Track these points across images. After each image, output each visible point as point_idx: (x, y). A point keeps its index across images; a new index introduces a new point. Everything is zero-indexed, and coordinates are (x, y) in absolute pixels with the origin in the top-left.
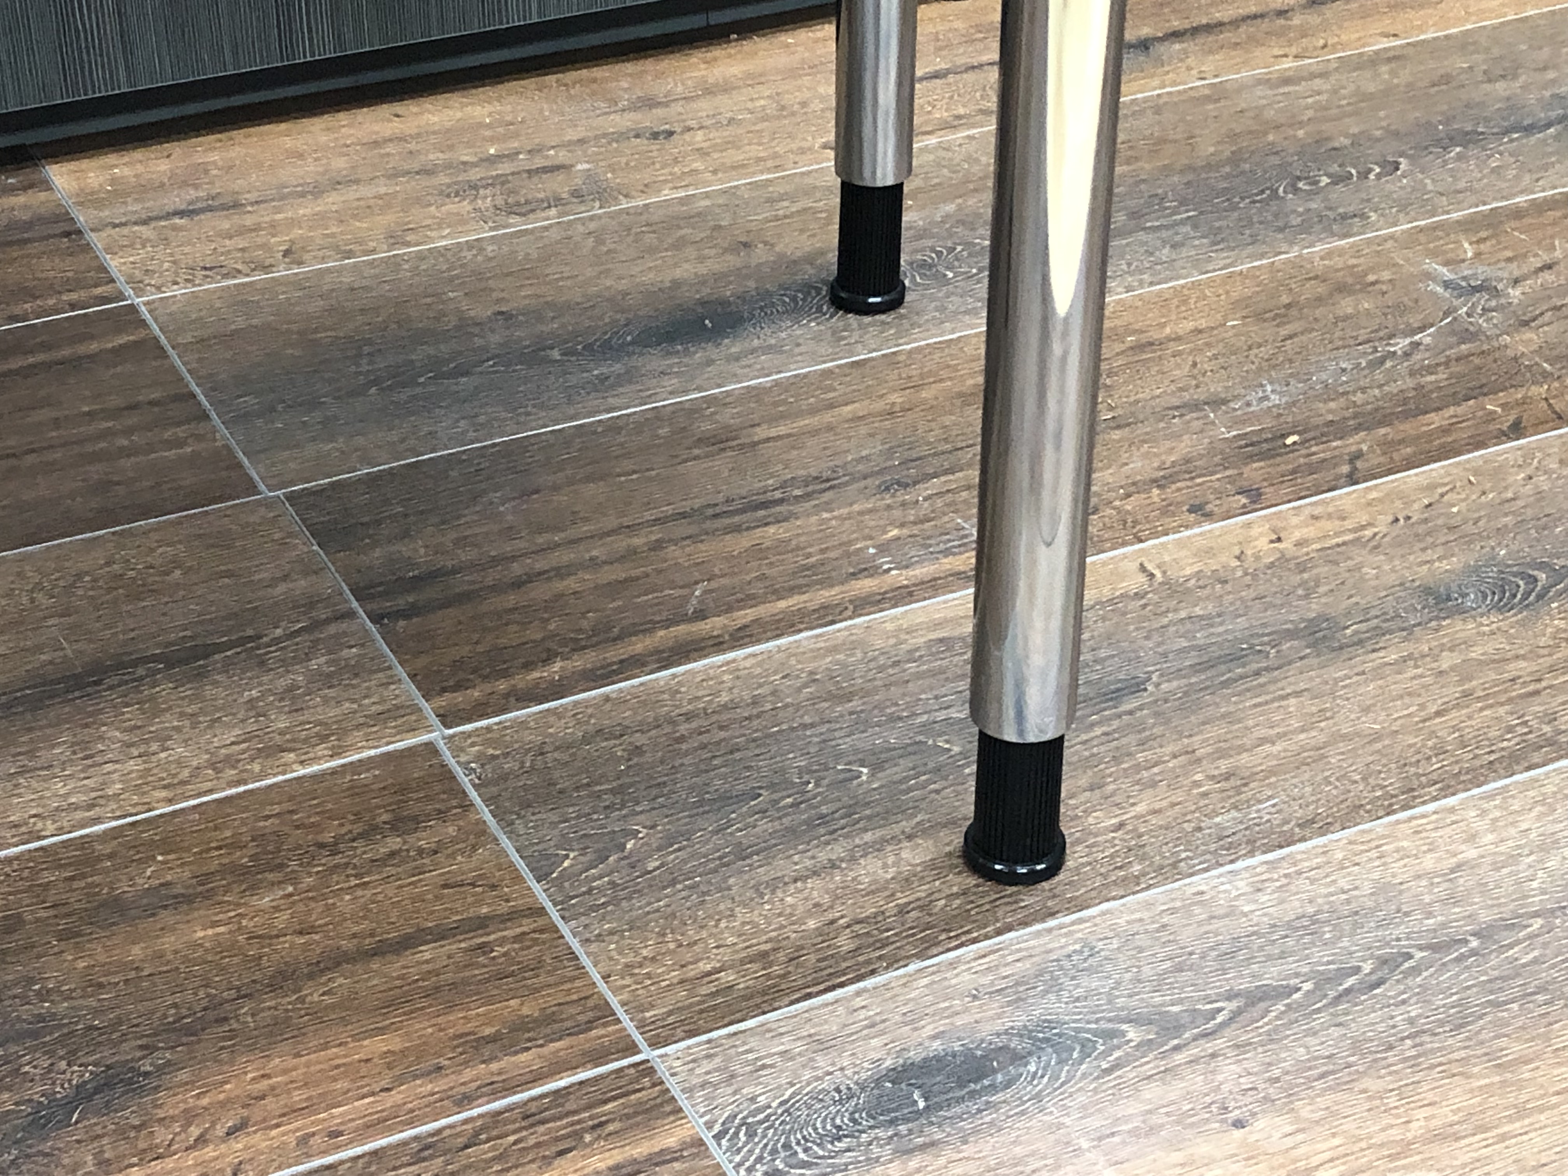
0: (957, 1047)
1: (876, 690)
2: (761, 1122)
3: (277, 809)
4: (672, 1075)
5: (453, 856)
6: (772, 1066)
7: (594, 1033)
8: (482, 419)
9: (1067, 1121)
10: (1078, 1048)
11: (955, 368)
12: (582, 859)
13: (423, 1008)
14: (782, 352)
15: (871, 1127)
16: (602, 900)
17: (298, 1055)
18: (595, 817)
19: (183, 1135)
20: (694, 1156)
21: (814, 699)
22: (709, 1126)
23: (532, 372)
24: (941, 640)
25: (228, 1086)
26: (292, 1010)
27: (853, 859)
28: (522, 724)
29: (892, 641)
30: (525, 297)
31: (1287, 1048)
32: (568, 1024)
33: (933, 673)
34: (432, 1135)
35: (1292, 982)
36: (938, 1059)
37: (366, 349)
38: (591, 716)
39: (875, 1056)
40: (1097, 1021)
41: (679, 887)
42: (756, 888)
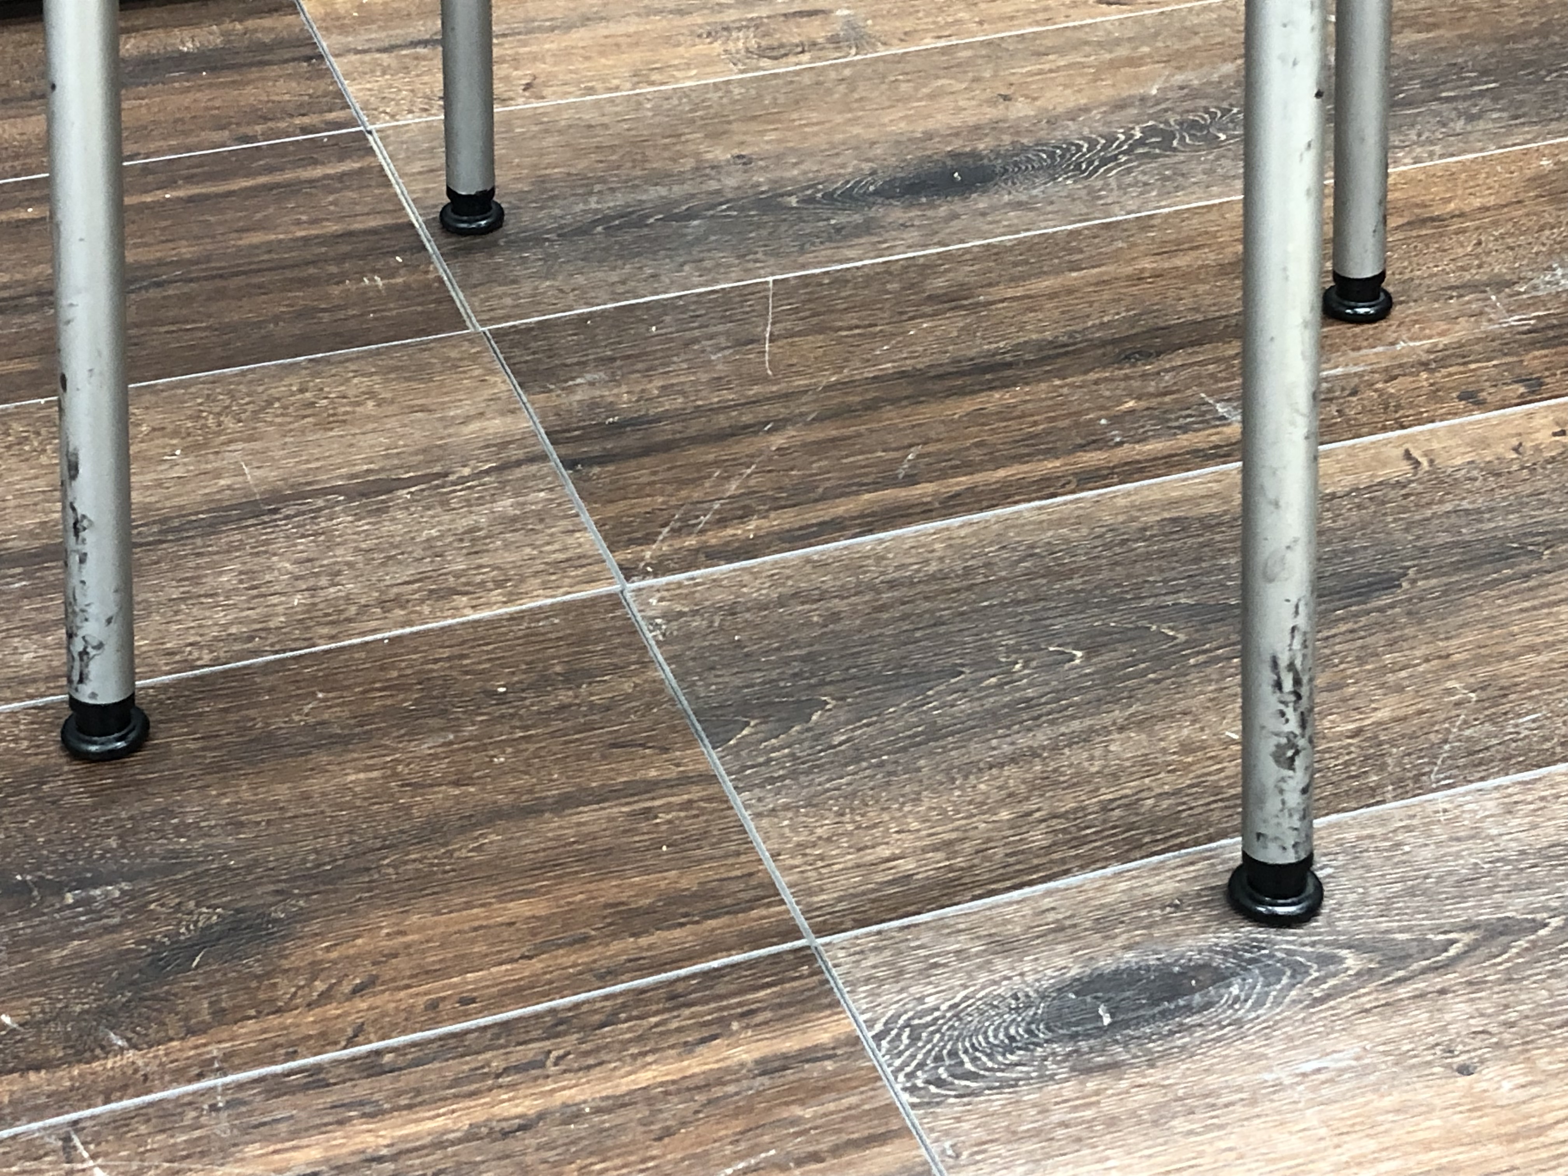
0: (1152, 961)
1: (1099, 568)
2: (927, 1025)
3: (446, 653)
4: (835, 966)
5: (627, 713)
6: (945, 965)
7: (754, 913)
8: (708, 264)
9: (1269, 1051)
10: (1289, 973)
11: (1214, 235)
12: (763, 727)
13: (577, 872)
14: (1031, 210)
15: (1047, 1041)
16: (781, 772)
17: (438, 913)
18: (782, 684)
19: (307, 990)
20: (849, 1056)
21: (1030, 574)
22: (871, 1023)
23: (765, 218)
24: (1174, 520)
25: (359, 941)
26: (437, 865)
27: (1055, 748)
28: (716, 582)
29: (1121, 518)
30: (767, 142)
31: (1528, 990)
32: (728, 901)
33: (1163, 555)
34: (570, 1010)
35: (1539, 916)
36: (1130, 971)
37: (597, 188)
38: (789, 578)
39: (1061, 963)
40: (1313, 944)
41: (864, 764)
42: (947, 771)
